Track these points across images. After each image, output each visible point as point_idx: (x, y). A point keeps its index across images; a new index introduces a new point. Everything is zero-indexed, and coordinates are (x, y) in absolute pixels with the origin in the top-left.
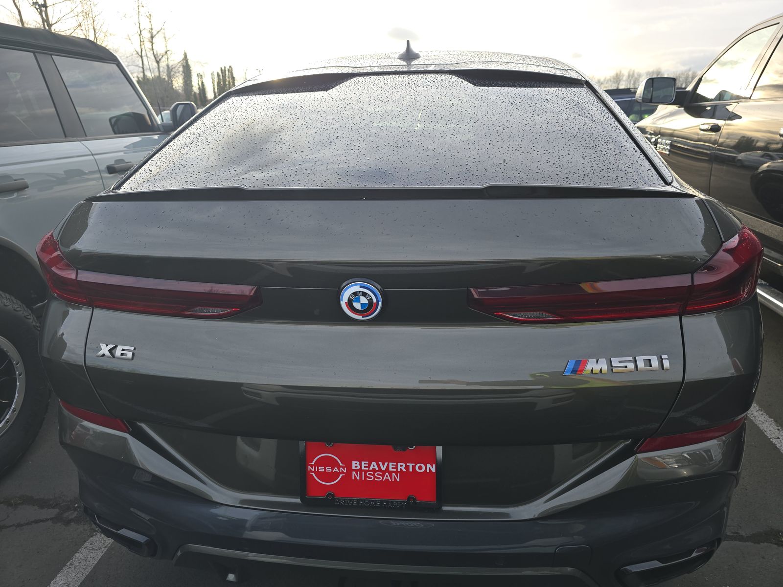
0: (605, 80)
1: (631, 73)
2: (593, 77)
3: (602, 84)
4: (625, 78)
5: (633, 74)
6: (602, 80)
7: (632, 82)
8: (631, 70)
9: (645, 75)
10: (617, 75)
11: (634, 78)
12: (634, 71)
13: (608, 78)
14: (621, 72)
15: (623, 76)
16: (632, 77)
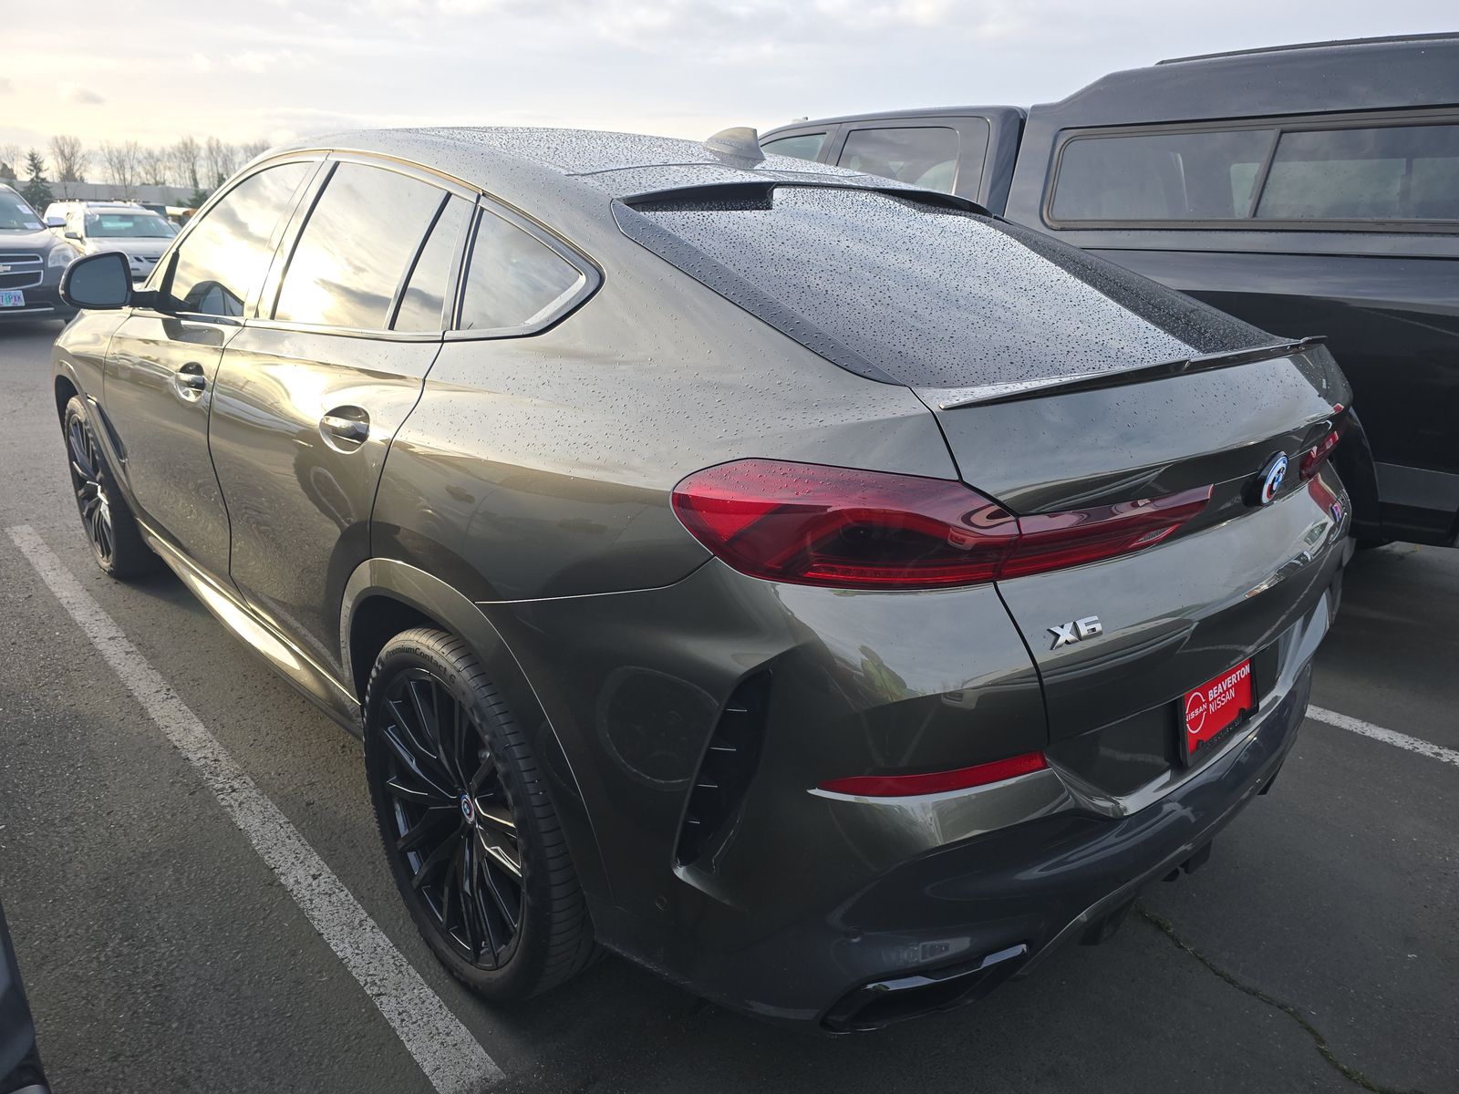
0: (163, 151)
1: (214, 144)
2: (136, 144)
3: (158, 160)
4: (203, 153)
5: (218, 148)
6: (157, 153)
7: (220, 163)
8: (211, 138)
9: (242, 151)
10: (185, 145)
11: (221, 155)
12: (218, 141)
13: (168, 149)
14: (192, 141)
15: (199, 149)
16: (218, 154)
